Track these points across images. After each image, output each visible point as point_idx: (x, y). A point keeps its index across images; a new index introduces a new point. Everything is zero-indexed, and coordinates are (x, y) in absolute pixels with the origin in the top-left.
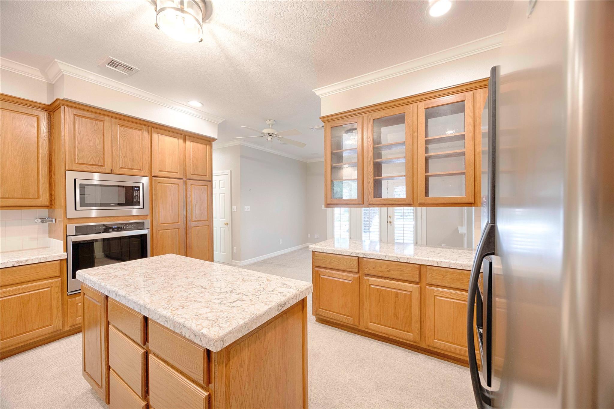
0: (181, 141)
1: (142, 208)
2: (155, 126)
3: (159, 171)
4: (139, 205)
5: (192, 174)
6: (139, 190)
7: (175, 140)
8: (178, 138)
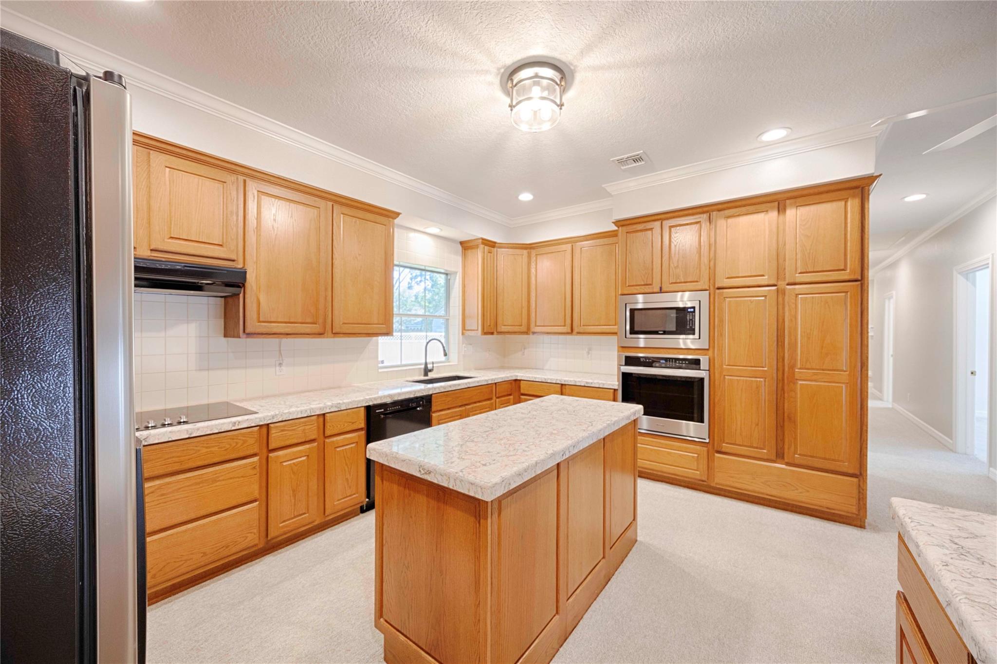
0: (774, 214)
1: (698, 338)
2: (720, 207)
3: (728, 278)
4: (694, 334)
5: (800, 273)
6: (694, 312)
7: (760, 217)
8: (767, 211)
